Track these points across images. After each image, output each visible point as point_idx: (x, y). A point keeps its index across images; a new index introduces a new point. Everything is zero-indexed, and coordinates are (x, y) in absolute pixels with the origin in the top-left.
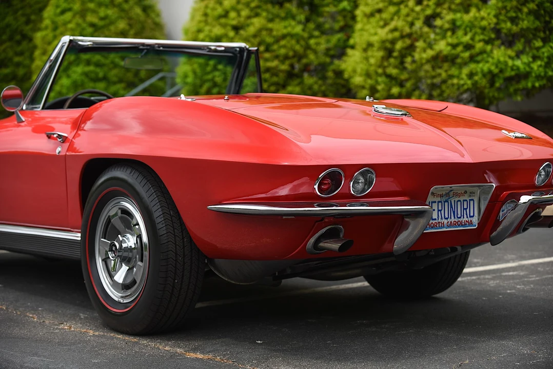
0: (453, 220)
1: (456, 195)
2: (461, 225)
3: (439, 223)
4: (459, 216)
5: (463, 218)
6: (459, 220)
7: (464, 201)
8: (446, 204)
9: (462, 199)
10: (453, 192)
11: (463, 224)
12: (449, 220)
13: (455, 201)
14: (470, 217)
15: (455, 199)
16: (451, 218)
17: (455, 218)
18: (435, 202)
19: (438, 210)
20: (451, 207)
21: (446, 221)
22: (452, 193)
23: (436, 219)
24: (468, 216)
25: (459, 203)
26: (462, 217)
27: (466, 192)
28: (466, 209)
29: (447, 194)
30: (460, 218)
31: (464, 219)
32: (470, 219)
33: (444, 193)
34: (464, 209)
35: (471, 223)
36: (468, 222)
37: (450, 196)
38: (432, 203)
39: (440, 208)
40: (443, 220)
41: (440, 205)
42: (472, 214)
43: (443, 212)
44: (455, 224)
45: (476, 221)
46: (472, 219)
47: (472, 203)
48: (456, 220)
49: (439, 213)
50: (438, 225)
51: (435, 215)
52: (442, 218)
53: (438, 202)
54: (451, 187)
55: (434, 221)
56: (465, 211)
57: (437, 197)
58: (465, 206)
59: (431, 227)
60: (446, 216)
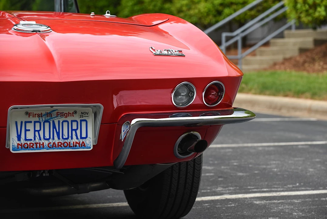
0: (56, 140)
1: (62, 114)
2: (69, 146)
3: (36, 144)
4: (66, 136)
5: (72, 138)
6: (66, 141)
7: (72, 121)
8: (47, 125)
9: (69, 119)
10: (56, 111)
11: (72, 145)
12: (51, 141)
13: (59, 122)
14: (81, 138)
15: (59, 119)
16: (53, 139)
17: (59, 138)
18: (31, 122)
19: (35, 131)
20: (54, 127)
21: (46, 143)
22: (55, 113)
23: (31, 140)
24: (79, 137)
25: (65, 124)
26: (70, 138)
27: (75, 112)
28: (76, 130)
29: (49, 114)
30: (67, 139)
31: (73, 140)
32: (81, 141)
33: (44, 113)
34: (72, 130)
35: (83, 145)
36: (79, 144)
37: (53, 116)
38: (26, 122)
39: (38, 128)
40: (43, 141)
41: (38, 125)
42: (84, 135)
43: (41, 133)
44: (60, 145)
45: (90, 142)
46: (84, 140)
47: (84, 124)
48: (62, 141)
49: (37, 133)
50: (35, 146)
51: (30, 135)
52: (40, 139)
53: (35, 122)
54: (52, 107)
55: (29, 142)
56: (74, 132)
57: (33, 117)
58: (75, 127)
59: (25, 148)
60: (47, 136)
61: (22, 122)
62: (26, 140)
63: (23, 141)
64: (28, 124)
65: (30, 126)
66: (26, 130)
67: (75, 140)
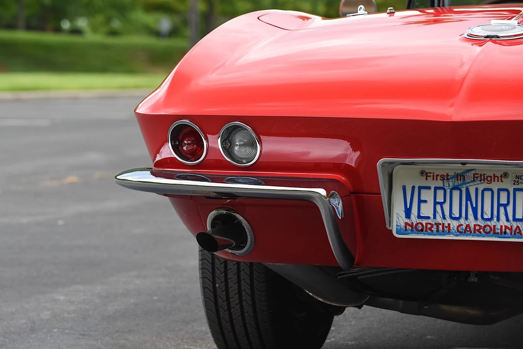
0: (472, 221)
1: (483, 178)
2: (493, 231)
3: (438, 225)
4: (487, 215)
5: (498, 220)
6: (489, 223)
7: (499, 190)
8: (456, 194)
9: (495, 186)
10: (474, 172)
11: (499, 231)
12: (462, 221)
13: (477, 189)
14: (515, 219)
15: (477, 186)
16: (466, 218)
17: (476, 218)
18: (429, 188)
19: (436, 203)
20: (468, 198)
21: (454, 224)
22: (471, 174)
23: (428, 218)
24: (511, 218)
25: (488, 195)
26: (495, 219)
27: (506, 175)
28: (505, 206)
29: (460, 176)
30: (491, 219)
31: (501, 223)
32: (515, 225)
33: (451, 173)
34: (499, 205)
35: (518, 230)
36: (511, 229)
37: (467, 180)
38: (420, 188)
39: (440, 199)
40: (448, 221)
41: (440, 193)
42: (518, 215)
43: (446, 207)
44: (477, 230)
46: (519, 224)
47: (520, 195)
48: (481, 223)
49: (438, 207)
50: (434, 229)
51: (427, 210)
52: (444, 218)
53: (436, 189)
54: (464, 164)
55: (424, 222)
56: (502, 209)
57: (433, 180)
58: (503, 201)
59: (417, 230)
60: (456, 214)
61: (413, 188)
62: (419, 217)
63: (414, 219)
64: (423, 191)
65: (427, 195)
66: (420, 201)
67: (503, 222)
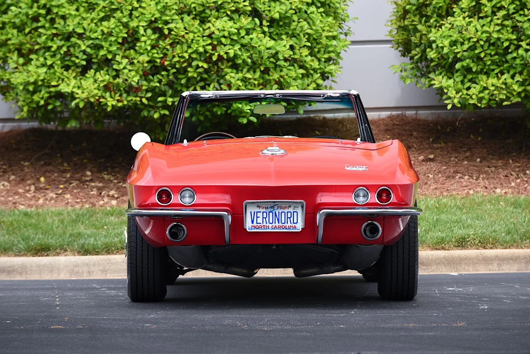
0: (277, 224)
1: (281, 208)
2: (285, 228)
3: (264, 226)
4: (283, 222)
6: (284, 225)
7: (287, 212)
8: (271, 214)
9: (286, 211)
11: (288, 228)
12: (273, 224)
13: (279, 212)
14: (294, 223)
16: (275, 223)
17: (279, 223)
18: (260, 212)
19: (263, 218)
20: (276, 215)
21: (270, 226)
22: (276, 206)
23: (260, 223)
24: (292, 222)
25: (283, 214)
26: (286, 223)
27: (290, 206)
28: (290, 218)
29: (273, 207)
32: (294, 225)
33: (269, 206)
34: (288, 218)
35: (295, 227)
36: (292, 227)
37: (275, 209)
38: (257, 212)
39: (265, 216)
40: (268, 224)
41: (265, 214)
42: (295, 221)
43: (267, 219)
44: (279, 227)
45: (300, 226)
46: (295, 225)
47: (295, 214)
48: (281, 225)
49: (264, 219)
50: (263, 227)
51: (260, 220)
52: (266, 223)
53: (263, 212)
54: (274, 202)
55: (259, 225)
56: (289, 219)
57: (262, 209)
58: (289, 216)
59: (256, 228)
60: (271, 221)
61: (254, 212)
62: (257, 223)
63: (255, 224)
64: (258, 213)
65: (260, 215)
66: (257, 217)
67: (289, 224)
